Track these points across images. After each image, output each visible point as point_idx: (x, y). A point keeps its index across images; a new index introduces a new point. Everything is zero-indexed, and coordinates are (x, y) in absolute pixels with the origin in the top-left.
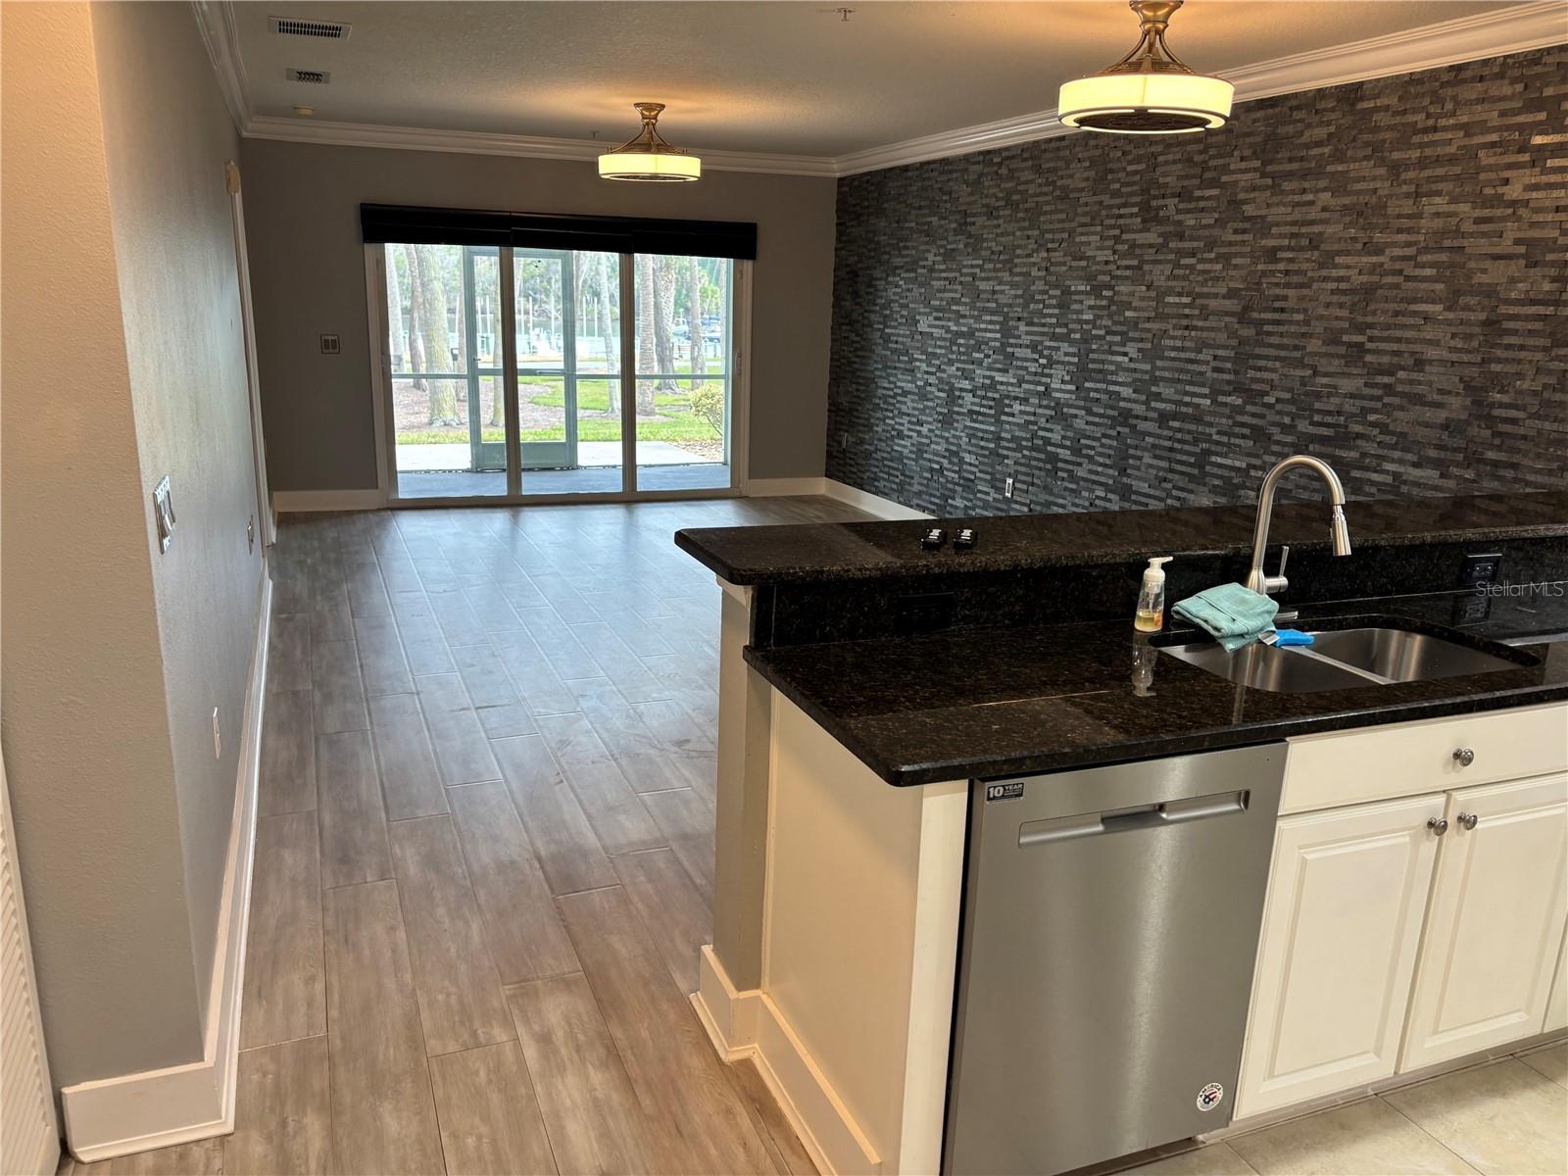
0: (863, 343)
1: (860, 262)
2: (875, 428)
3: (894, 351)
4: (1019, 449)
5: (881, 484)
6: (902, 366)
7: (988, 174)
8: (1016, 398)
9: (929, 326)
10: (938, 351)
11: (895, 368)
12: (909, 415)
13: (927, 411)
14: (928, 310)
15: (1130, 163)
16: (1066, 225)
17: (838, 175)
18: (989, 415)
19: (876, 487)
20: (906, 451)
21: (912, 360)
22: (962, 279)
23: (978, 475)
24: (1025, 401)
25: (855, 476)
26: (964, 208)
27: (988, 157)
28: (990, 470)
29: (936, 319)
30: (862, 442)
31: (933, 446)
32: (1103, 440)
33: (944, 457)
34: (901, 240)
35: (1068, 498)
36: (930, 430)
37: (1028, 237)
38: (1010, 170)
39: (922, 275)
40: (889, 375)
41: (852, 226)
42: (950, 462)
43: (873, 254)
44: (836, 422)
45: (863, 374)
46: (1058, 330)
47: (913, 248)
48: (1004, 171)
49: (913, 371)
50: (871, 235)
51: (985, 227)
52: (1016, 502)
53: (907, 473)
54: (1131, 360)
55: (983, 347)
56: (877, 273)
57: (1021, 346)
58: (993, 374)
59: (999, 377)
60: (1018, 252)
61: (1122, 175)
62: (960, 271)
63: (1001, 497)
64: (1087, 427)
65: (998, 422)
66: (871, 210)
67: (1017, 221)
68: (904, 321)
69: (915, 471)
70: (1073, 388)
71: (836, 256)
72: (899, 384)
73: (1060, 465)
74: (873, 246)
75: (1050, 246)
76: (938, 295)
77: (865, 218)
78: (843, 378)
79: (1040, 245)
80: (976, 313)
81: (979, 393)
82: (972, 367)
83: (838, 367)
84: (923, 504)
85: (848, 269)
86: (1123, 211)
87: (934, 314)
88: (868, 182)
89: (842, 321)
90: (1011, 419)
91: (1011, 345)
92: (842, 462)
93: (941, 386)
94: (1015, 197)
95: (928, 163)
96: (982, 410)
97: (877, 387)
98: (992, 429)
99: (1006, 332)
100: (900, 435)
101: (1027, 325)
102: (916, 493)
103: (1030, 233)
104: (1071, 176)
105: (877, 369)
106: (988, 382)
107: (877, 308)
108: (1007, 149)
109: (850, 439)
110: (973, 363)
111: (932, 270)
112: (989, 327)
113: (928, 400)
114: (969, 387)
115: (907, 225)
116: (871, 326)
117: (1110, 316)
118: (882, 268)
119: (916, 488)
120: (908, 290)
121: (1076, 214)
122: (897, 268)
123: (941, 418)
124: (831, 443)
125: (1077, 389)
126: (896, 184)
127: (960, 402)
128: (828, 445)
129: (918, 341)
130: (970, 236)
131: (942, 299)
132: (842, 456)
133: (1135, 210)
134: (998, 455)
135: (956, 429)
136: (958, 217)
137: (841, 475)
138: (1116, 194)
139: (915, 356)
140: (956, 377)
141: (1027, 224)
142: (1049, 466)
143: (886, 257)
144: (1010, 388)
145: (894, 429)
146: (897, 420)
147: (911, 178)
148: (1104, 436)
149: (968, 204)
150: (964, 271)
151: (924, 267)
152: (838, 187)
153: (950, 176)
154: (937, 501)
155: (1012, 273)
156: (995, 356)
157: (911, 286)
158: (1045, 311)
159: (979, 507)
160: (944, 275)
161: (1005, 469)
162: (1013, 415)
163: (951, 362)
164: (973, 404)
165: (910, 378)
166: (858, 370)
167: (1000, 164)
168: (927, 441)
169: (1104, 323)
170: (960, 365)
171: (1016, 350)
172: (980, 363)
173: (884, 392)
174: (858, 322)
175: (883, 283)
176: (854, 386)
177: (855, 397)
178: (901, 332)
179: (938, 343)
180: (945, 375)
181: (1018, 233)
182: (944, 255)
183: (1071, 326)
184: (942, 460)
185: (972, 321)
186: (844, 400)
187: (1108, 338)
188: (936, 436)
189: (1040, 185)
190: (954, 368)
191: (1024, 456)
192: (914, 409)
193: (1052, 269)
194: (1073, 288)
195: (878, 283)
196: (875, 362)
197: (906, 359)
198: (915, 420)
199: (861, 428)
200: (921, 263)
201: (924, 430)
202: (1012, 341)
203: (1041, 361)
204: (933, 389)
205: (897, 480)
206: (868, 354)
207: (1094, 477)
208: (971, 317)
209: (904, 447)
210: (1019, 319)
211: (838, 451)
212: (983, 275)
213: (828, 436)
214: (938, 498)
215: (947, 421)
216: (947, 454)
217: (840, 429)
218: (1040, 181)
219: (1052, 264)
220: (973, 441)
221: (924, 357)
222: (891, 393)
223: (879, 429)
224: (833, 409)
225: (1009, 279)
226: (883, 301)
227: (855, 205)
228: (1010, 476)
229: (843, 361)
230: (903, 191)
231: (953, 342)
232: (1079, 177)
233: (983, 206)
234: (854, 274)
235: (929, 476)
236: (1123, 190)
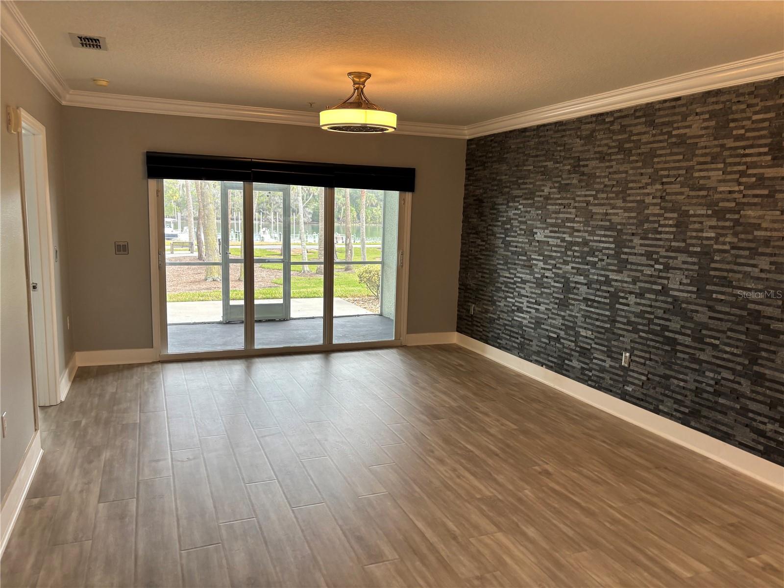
0: (487, 246)
1: (485, 193)
2: (498, 303)
3: (513, 253)
4: (636, 331)
5: (503, 342)
6: (521, 263)
7: (599, 130)
8: (631, 293)
9: (545, 237)
10: (554, 254)
11: (515, 264)
12: (527, 297)
13: (544, 295)
14: (544, 226)
15: (756, 113)
16: (684, 164)
17: (468, 138)
18: (605, 303)
19: (500, 344)
20: (525, 322)
21: (530, 259)
22: (576, 205)
23: (594, 346)
24: (641, 295)
25: (481, 334)
26: (577, 155)
27: (600, 118)
28: (606, 344)
29: (551, 232)
30: (487, 311)
31: (550, 321)
32: (729, 333)
33: (561, 329)
34: (520, 178)
35: (690, 375)
36: (546, 309)
37: (642, 174)
38: (622, 126)
39: (539, 202)
40: (509, 269)
41: (479, 170)
42: (566, 334)
43: (496, 188)
44: (465, 297)
45: (487, 267)
46: (673, 244)
47: (531, 183)
48: (616, 127)
49: (531, 267)
50: (494, 176)
51: (598, 168)
52: (633, 371)
53: (526, 337)
54: (762, 271)
55: (597, 253)
56: (500, 200)
57: (635, 254)
58: (607, 273)
59: (613, 276)
60: (631, 185)
61: (747, 123)
62: (574, 199)
63: (617, 365)
64: (710, 321)
65: (612, 308)
66: (495, 159)
67: (632, 162)
68: (523, 232)
69: (533, 336)
70: (695, 289)
71: (465, 190)
72: (518, 275)
73: (679, 348)
74: (496, 183)
75: (665, 180)
76: (554, 215)
77: (489, 164)
78: (472, 268)
79: (655, 178)
80: (590, 229)
81: (594, 286)
82: (586, 267)
83: (466, 261)
84: (541, 360)
85: (475, 198)
86: (747, 151)
87: (550, 229)
88: (491, 141)
89: (470, 231)
90: (626, 308)
91: (626, 253)
92: (470, 323)
93: (557, 279)
94: (627, 146)
95: (544, 125)
96: (597, 299)
97: (500, 276)
98: (607, 313)
99: (620, 244)
100: (520, 310)
101: (642, 239)
102: (535, 352)
103: (643, 171)
104: (690, 127)
105: (500, 264)
106: (603, 279)
107: (500, 224)
108: (620, 111)
109: (477, 309)
110: (587, 264)
111: (547, 198)
112: (603, 239)
113: (545, 288)
114: (585, 281)
115: (525, 168)
116: (494, 234)
117: (735, 234)
118: (504, 197)
119: (535, 348)
120: (526, 212)
121: (694, 155)
122: (516, 197)
123: (558, 301)
124: (461, 310)
125: (698, 290)
126: (515, 141)
127: (575, 291)
128: (458, 311)
129: (535, 247)
130: (583, 174)
131: (557, 218)
132: (470, 319)
133: (766, 150)
134: (614, 333)
135: (572, 311)
136: (572, 161)
137: (469, 332)
138: (738, 138)
139: (532, 257)
140: (572, 273)
141: (640, 164)
142: (667, 348)
143: (507, 190)
144: (625, 285)
145: (514, 305)
146: (517, 299)
147: (529, 136)
148: (731, 330)
149: (581, 152)
150: (577, 199)
151: (541, 196)
152: (468, 145)
153: (564, 133)
154: (555, 360)
155: (625, 201)
156: (609, 261)
157: (528, 209)
158: (660, 229)
159: (595, 370)
160: (560, 201)
161: (621, 345)
162: (628, 305)
163: (566, 263)
164: (587, 293)
165: (528, 272)
166: (483, 264)
167: (612, 123)
168: (546, 317)
169: (728, 240)
170: (574, 265)
171: (630, 257)
172: (594, 264)
173: (505, 279)
174: (483, 232)
175: (505, 207)
176: (480, 274)
177: (481, 281)
178: (520, 240)
179: (553, 249)
180: (561, 272)
181: (631, 172)
182: (559, 188)
183: (688, 241)
184: (558, 331)
185: (586, 234)
186: (472, 283)
187: (732, 252)
188: (553, 313)
189: (654, 135)
190: (569, 267)
191: (640, 337)
192: (532, 293)
193: (667, 198)
194: (691, 212)
195: (500, 207)
196: (498, 259)
197: (524, 258)
198: (534, 301)
199: (486, 302)
200: (537, 193)
201: (542, 308)
202: (626, 250)
203: (657, 266)
204: (550, 280)
205: (517, 341)
206: (491, 253)
207: (718, 362)
208: (586, 231)
209: (524, 318)
210: (633, 234)
211: (466, 316)
212: (596, 202)
213: (458, 305)
214: (555, 358)
215: (563, 304)
216: (564, 327)
217: (468, 302)
218: (654, 132)
219: (668, 194)
220: (587, 320)
221: (541, 258)
222: (512, 281)
223: (502, 304)
224: (463, 287)
225: (623, 205)
226: (505, 219)
227: (480, 157)
228: (626, 350)
229: (470, 257)
230: (522, 145)
231: (567, 249)
232: (696, 127)
233: (596, 153)
234: (480, 201)
235: (547, 341)
236: (749, 134)
